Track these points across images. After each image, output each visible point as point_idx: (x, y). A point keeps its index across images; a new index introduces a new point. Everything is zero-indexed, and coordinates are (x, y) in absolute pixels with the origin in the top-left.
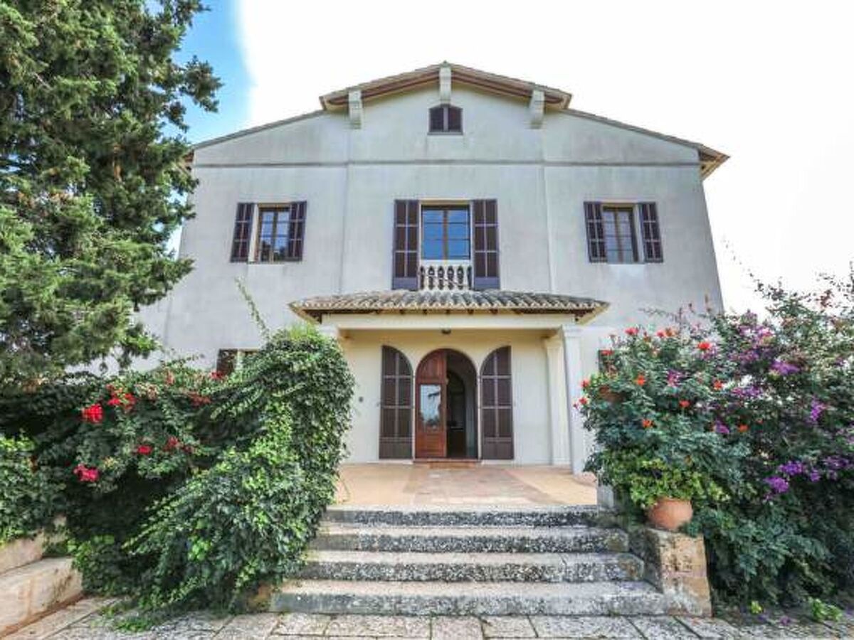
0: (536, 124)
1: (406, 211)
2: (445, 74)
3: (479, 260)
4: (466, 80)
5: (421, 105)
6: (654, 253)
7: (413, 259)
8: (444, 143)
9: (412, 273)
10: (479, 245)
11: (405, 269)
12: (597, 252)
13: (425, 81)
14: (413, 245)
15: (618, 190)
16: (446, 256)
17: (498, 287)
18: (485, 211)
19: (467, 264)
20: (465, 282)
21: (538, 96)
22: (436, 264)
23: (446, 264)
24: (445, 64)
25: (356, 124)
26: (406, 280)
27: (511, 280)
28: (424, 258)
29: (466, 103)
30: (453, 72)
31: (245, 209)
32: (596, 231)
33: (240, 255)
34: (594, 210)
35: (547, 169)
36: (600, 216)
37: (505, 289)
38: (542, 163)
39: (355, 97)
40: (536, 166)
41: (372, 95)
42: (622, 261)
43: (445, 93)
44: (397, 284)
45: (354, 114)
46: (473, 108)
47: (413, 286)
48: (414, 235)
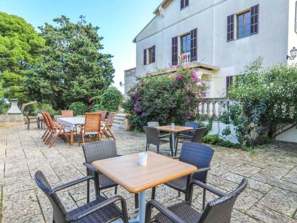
1: (174, 41)
3: (192, 51)
5: (178, 1)
6: (254, 30)
7: (176, 55)
8: (185, 12)
9: (176, 60)
10: (192, 47)
12: (230, 37)
14: (176, 51)
15: (242, 5)
16: (186, 52)
18: (194, 33)
19: (189, 53)
20: (190, 59)
23: (185, 54)
26: (175, 62)
27: (201, 56)
31: (145, 51)
32: (230, 28)
33: (145, 63)
34: (230, 19)
35: (215, 8)
36: (232, 21)
37: (199, 61)
38: (213, 6)
39: (160, 8)
40: (211, 8)
41: (165, 4)
42: (243, 36)
44: (173, 64)
45: (161, 13)
47: (177, 64)
48: (177, 48)
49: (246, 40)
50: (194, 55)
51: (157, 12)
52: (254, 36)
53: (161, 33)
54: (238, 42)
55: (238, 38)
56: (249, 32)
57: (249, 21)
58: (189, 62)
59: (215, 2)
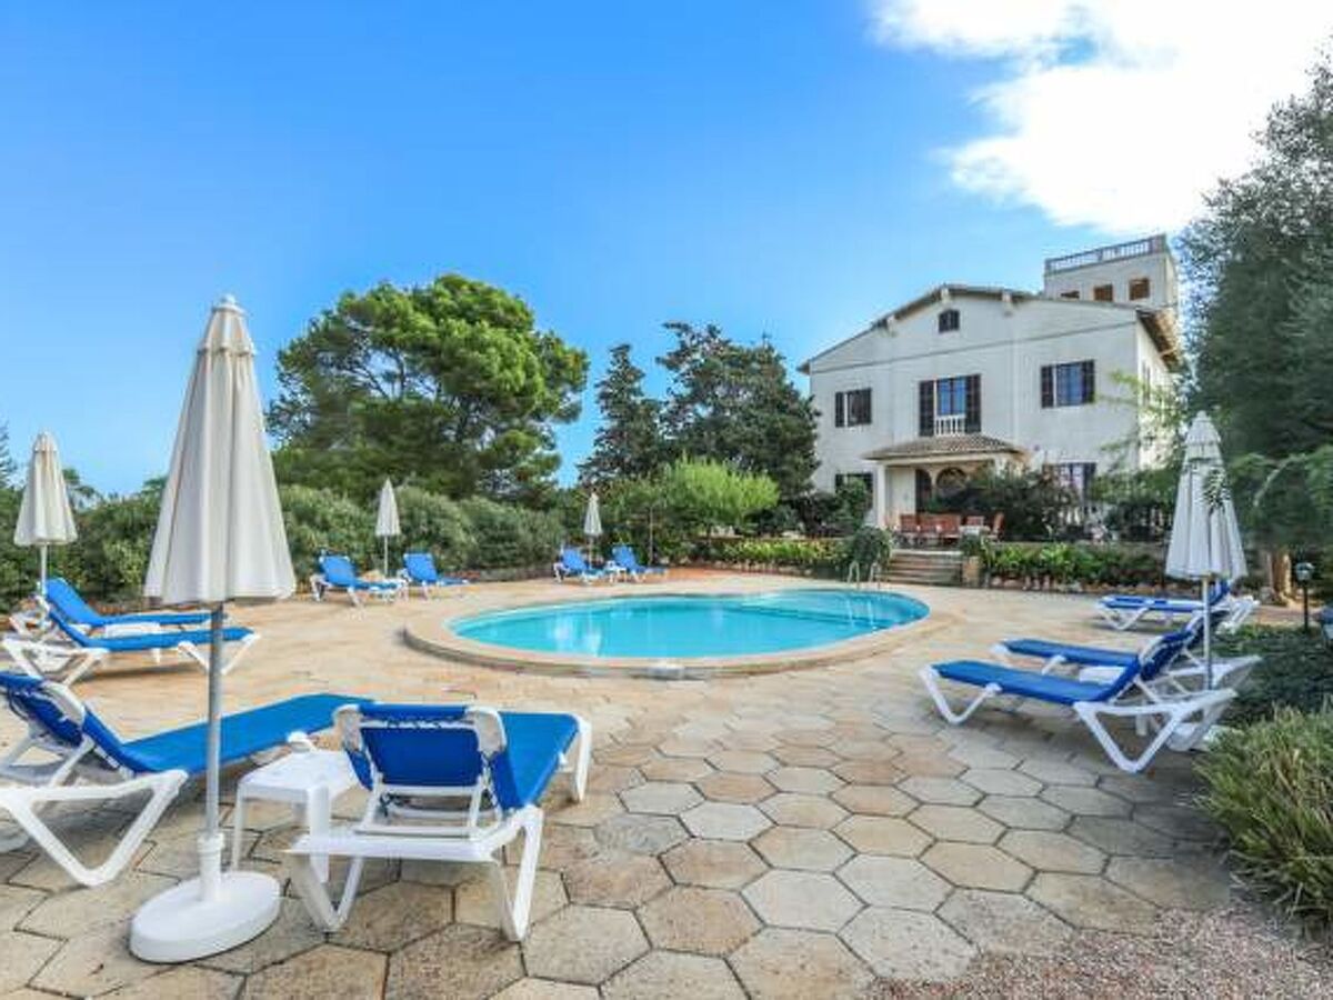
0: (1008, 314)
1: (926, 388)
2: (945, 292)
3: (969, 414)
4: (956, 292)
5: (932, 314)
6: (1088, 396)
7: (931, 417)
8: (949, 338)
9: (931, 426)
10: (969, 405)
11: (926, 425)
12: (1047, 401)
13: (935, 297)
14: (931, 409)
15: (1068, 353)
16: (952, 412)
17: (979, 430)
18: (973, 383)
19: (962, 416)
20: (963, 428)
21: (1007, 297)
22: (945, 418)
23: (951, 417)
24: (945, 286)
25: (894, 335)
26: (927, 430)
27: (989, 428)
28: (940, 414)
29: (961, 305)
30: (951, 290)
31: (839, 397)
32: (1046, 387)
33: (839, 422)
34: (1046, 372)
35: (1016, 346)
36: (1050, 375)
37: (984, 433)
38: (1012, 342)
39: (891, 319)
40: (1008, 347)
41: (902, 314)
42: (1069, 404)
43: (947, 303)
44: (922, 434)
45: (891, 329)
46: (965, 308)
47: (931, 434)
48: (931, 402)
49: (1077, 411)
50: (973, 421)
51: (882, 324)
52: (1088, 407)
53: (887, 366)
54: (1061, 412)
55: (1060, 405)
56: (1080, 398)
57: (1077, 378)
58: (963, 434)
59: (1017, 336)
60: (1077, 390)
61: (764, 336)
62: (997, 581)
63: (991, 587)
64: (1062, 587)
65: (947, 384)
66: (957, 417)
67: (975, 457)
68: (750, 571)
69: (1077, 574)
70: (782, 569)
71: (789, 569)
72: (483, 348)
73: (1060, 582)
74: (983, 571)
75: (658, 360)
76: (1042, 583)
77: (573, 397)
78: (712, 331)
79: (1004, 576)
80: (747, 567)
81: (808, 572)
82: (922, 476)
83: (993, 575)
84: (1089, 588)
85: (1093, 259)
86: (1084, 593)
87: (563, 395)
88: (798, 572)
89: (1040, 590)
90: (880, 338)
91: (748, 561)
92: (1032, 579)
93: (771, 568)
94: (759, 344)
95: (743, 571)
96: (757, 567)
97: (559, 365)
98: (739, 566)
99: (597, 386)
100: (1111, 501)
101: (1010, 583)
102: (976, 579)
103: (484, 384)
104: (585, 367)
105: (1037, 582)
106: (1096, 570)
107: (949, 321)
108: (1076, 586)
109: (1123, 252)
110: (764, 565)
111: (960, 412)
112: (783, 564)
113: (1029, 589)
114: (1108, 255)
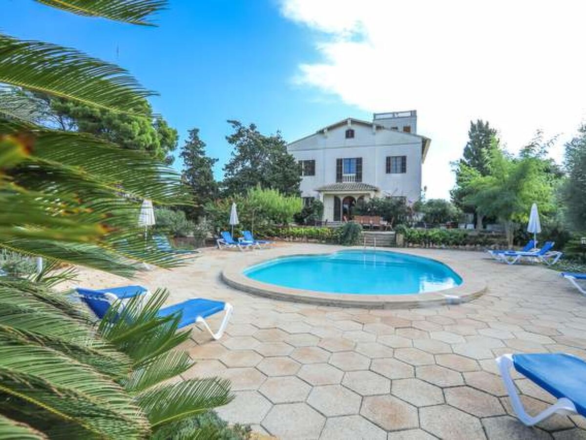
0: (374, 134)
1: (339, 162)
2: (349, 122)
3: (357, 174)
4: (354, 122)
5: (343, 130)
6: (404, 170)
7: (341, 174)
8: (350, 141)
9: (341, 178)
10: (357, 170)
11: (339, 177)
12: (388, 171)
13: (345, 123)
14: (341, 171)
15: (397, 152)
16: (350, 173)
17: (361, 181)
18: (359, 161)
19: (354, 175)
20: (354, 180)
21: (374, 127)
22: (347, 175)
23: (349, 175)
24: (349, 118)
25: (326, 137)
26: (339, 180)
27: (365, 180)
28: (344, 173)
29: (355, 128)
30: (352, 121)
32: (388, 165)
34: (388, 159)
35: (377, 147)
36: (390, 160)
37: (363, 182)
38: (375, 145)
39: (325, 131)
40: (374, 147)
41: (330, 128)
42: (396, 173)
43: (350, 126)
44: (337, 182)
45: (325, 134)
46: (357, 129)
47: (341, 182)
48: (341, 167)
49: (399, 176)
50: (359, 177)
51: (321, 132)
52: (403, 174)
53: (322, 151)
54: (394, 175)
55: (393, 173)
56: (401, 170)
57: (399, 163)
58: (354, 182)
59: (377, 143)
60: (399, 167)
61: (278, 131)
62: (411, 245)
63: (408, 247)
64: (437, 246)
65: (348, 161)
66: (352, 175)
67: (360, 192)
68: (293, 241)
69: (443, 242)
70: (309, 240)
71: (313, 240)
72: (130, 121)
73: (436, 244)
74: (405, 240)
75: (227, 138)
76: (429, 245)
77: (170, 153)
78: (253, 127)
79: (414, 242)
80: (291, 240)
81: (324, 242)
82: (336, 199)
83: (409, 242)
84: (448, 246)
85: (391, 116)
86: (447, 249)
87: (166, 152)
88: (318, 241)
89: (429, 248)
90: (319, 138)
91: (292, 237)
92: (425, 243)
93: (304, 240)
94: (275, 135)
95: (289, 241)
96: (297, 239)
97: (165, 135)
98: (287, 239)
99: (182, 148)
100: (424, 212)
101: (416, 245)
102: (402, 243)
103: (130, 141)
104: (177, 138)
105: (427, 245)
106: (451, 239)
107: (350, 134)
108: (443, 246)
109: (400, 115)
110: (301, 239)
111: (353, 173)
112: (312, 238)
113: (425, 248)
114: (396, 116)
